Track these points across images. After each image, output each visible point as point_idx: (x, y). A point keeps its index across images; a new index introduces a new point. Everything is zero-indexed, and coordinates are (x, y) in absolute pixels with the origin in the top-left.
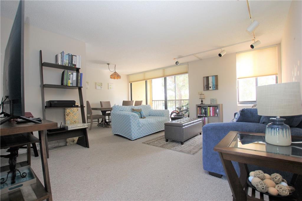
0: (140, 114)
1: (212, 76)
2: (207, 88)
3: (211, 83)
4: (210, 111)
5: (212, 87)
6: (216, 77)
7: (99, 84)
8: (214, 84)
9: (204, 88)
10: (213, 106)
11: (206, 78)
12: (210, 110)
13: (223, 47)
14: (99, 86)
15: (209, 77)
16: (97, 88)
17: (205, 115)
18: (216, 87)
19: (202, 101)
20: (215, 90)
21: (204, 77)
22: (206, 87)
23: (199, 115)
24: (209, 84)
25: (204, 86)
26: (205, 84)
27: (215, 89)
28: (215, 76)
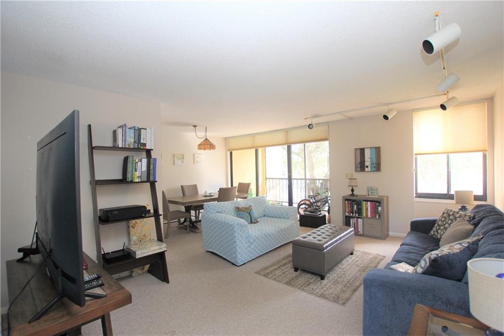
0: (249, 215)
1: (370, 148)
2: (361, 167)
3: (369, 160)
4: (367, 209)
5: (369, 167)
6: (378, 149)
7: (179, 157)
8: (374, 162)
9: (356, 167)
10: (371, 201)
11: (359, 150)
12: (366, 206)
13: (391, 104)
14: (179, 159)
15: (366, 150)
16: (176, 164)
17: (357, 215)
18: (377, 167)
19: (353, 190)
20: (374, 171)
21: (356, 149)
22: (359, 166)
23: (347, 214)
24: (364, 161)
25: (355, 164)
26: (359, 160)
27: (374, 169)
28: (376, 148)
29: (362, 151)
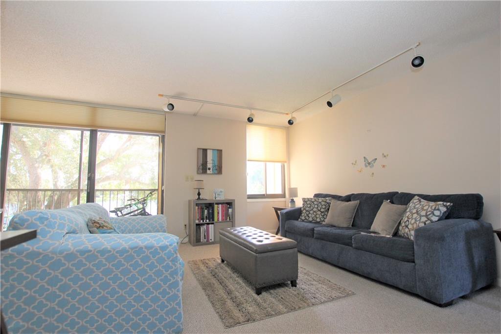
1: (213, 149)
2: (203, 169)
3: (211, 162)
4: (218, 213)
5: (211, 169)
6: (220, 152)
8: (216, 164)
9: (198, 169)
10: (222, 204)
11: (202, 150)
12: (218, 210)
13: (254, 109)
15: (208, 150)
17: (208, 221)
18: (219, 170)
19: (199, 194)
20: (216, 174)
21: (198, 149)
22: (201, 167)
23: (197, 222)
24: (206, 162)
25: (197, 166)
26: (201, 162)
27: (216, 172)
28: (218, 150)
29: (205, 151)
